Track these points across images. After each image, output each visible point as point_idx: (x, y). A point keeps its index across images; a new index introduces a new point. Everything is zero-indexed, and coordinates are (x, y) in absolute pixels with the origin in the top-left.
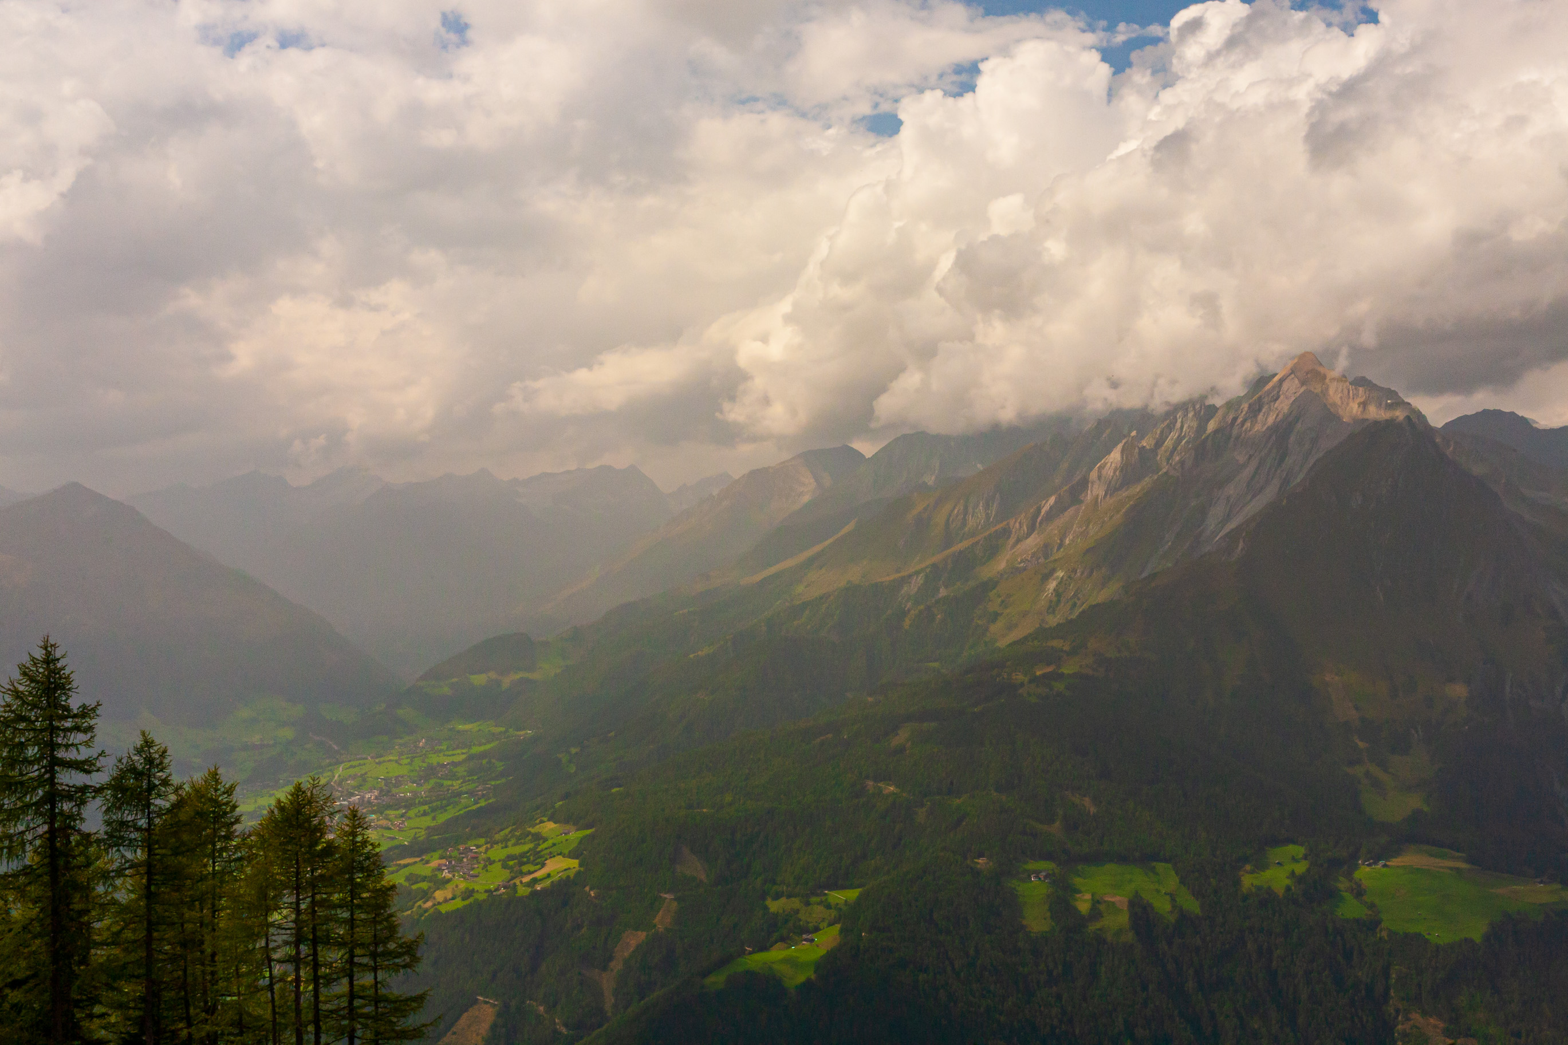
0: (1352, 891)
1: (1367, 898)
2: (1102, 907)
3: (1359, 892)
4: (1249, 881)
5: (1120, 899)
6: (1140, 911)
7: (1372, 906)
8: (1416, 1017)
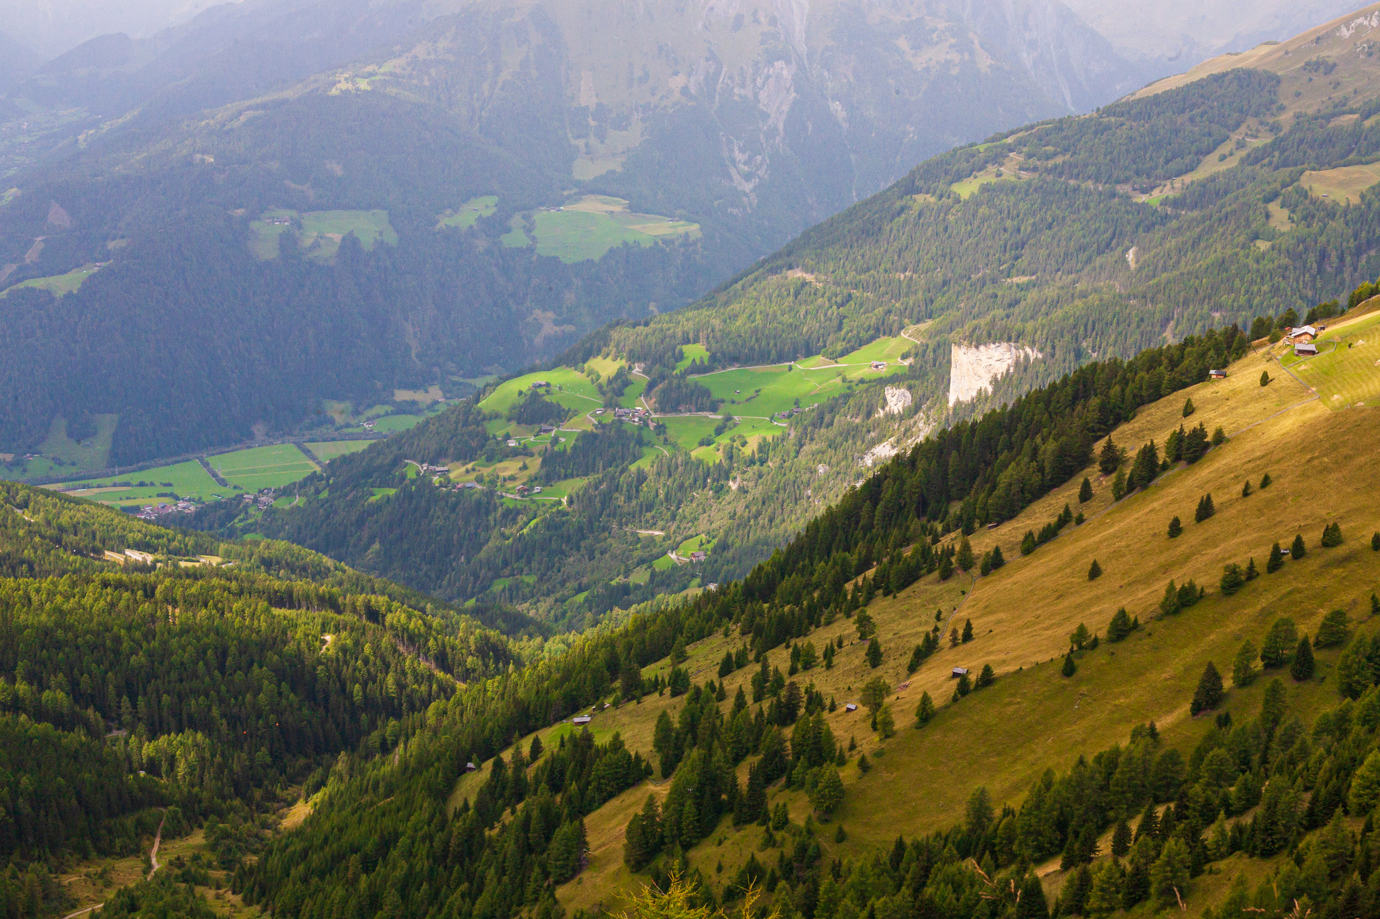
0: (524, 227)
1: (533, 234)
2: (322, 242)
3: (528, 230)
4: (445, 221)
5: (337, 237)
6: (351, 243)
7: (534, 238)
8: (538, 312)
